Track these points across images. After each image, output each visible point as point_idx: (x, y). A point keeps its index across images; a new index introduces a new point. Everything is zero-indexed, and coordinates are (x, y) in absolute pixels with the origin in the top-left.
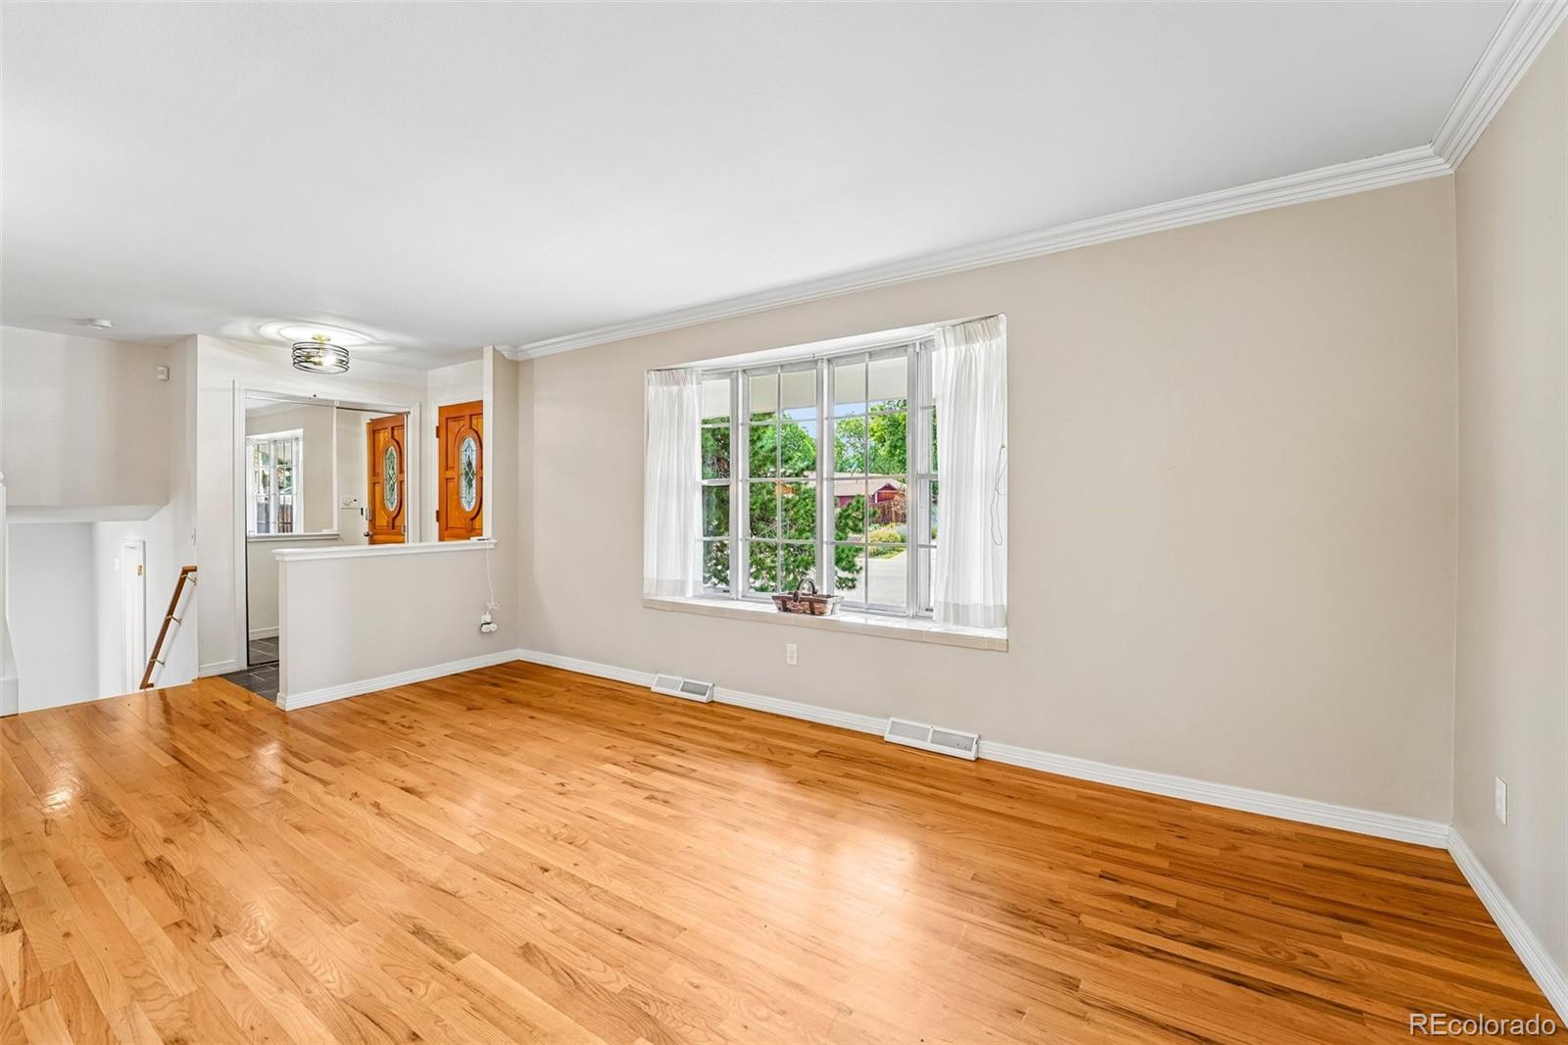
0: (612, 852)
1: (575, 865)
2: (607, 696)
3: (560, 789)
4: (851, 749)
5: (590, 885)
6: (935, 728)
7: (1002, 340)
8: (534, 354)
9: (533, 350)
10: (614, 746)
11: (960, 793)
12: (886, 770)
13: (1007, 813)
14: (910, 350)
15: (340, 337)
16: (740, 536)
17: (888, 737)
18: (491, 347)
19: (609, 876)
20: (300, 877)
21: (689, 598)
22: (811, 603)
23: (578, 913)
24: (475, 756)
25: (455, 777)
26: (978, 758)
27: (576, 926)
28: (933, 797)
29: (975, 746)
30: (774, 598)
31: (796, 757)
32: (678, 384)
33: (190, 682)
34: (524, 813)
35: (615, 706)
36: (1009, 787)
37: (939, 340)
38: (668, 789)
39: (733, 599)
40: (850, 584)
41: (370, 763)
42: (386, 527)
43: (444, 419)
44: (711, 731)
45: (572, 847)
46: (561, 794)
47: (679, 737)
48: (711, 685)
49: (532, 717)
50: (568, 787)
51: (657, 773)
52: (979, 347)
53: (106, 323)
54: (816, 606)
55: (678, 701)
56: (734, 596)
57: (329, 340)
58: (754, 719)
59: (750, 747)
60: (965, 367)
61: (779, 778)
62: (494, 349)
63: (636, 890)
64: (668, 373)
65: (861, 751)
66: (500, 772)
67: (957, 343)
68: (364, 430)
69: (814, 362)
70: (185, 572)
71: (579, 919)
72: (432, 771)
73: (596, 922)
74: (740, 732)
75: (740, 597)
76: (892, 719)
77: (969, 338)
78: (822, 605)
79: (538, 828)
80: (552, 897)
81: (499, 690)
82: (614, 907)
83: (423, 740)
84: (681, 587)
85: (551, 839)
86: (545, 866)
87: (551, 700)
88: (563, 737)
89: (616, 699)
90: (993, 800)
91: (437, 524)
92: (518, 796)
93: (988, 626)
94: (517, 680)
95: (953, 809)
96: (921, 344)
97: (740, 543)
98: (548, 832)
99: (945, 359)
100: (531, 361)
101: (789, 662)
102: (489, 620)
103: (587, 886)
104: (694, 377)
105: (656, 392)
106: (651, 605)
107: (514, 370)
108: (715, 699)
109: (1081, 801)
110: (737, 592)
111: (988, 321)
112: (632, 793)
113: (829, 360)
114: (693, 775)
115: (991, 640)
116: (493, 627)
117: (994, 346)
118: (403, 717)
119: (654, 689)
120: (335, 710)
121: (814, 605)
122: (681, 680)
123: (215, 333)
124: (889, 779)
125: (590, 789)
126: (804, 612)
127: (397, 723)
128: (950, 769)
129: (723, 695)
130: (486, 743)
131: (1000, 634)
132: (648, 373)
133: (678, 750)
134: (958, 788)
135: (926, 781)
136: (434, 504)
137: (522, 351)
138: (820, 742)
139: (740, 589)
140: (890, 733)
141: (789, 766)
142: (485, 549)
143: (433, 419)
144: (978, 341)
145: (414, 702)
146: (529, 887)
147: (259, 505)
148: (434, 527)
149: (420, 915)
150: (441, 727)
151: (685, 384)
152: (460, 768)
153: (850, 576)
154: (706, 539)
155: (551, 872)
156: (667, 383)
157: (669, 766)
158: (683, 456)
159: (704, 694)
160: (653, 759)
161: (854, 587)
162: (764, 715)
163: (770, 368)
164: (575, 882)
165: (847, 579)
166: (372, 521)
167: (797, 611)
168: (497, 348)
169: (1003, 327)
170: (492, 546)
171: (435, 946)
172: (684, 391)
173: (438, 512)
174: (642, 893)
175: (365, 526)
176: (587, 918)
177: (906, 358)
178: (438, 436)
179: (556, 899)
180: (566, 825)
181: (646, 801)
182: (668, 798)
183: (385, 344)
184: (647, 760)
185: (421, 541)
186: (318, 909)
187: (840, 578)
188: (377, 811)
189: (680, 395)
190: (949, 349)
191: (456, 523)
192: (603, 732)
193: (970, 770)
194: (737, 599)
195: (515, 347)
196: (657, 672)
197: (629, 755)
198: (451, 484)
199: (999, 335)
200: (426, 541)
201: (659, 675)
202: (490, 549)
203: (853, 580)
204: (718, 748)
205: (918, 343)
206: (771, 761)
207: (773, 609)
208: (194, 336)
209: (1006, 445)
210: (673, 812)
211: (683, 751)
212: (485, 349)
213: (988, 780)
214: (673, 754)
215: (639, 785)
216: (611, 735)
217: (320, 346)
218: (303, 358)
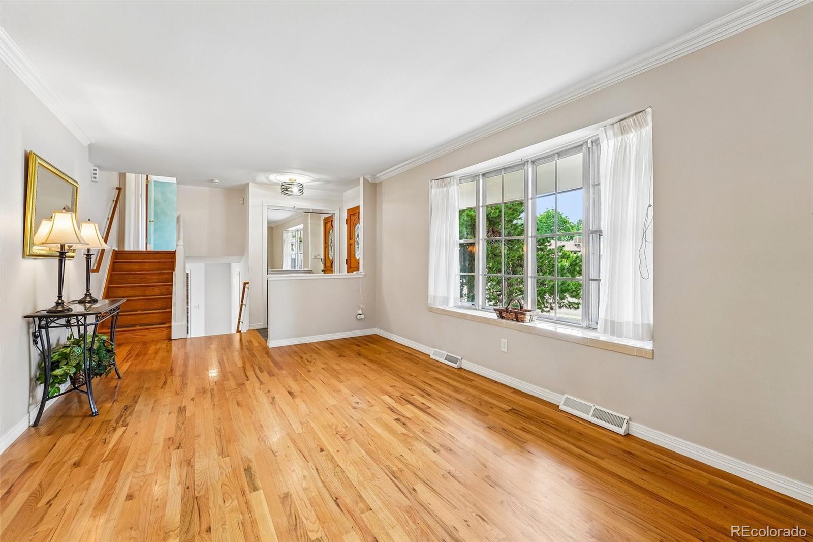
0: (360, 448)
1: (338, 451)
2: (407, 358)
3: (355, 405)
4: (534, 411)
5: (338, 466)
6: (596, 407)
7: (648, 130)
8: (382, 179)
9: (382, 177)
10: (395, 386)
11: (603, 459)
12: (552, 430)
13: (636, 482)
14: (584, 148)
15: (300, 178)
16: (481, 273)
17: (562, 407)
18: (362, 177)
19: (351, 463)
20: (223, 427)
21: (451, 306)
22: (516, 314)
23: (322, 481)
24: (328, 380)
25: (313, 391)
26: (628, 434)
27: (317, 488)
28: (579, 457)
29: (625, 425)
30: (495, 309)
31: (495, 410)
32: (446, 186)
33: (246, 331)
34: (331, 415)
35: (408, 364)
36: (646, 462)
37: (602, 137)
38: (409, 416)
39: (476, 309)
40: (576, 306)
41: (284, 377)
42: (328, 267)
43: (349, 216)
44: (451, 385)
45: (342, 440)
46: (354, 408)
47: (431, 386)
48: (460, 358)
49: (365, 364)
50: (360, 405)
51: (409, 406)
52: (632, 137)
53: (217, 181)
54: (519, 316)
55: (442, 365)
56: (477, 307)
57: (295, 180)
58: (481, 382)
59: (469, 399)
60: (621, 152)
61: (477, 422)
62: (364, 178)
63: (359, 475)
64: (442, 181)
65: (541, 414)
66: (334, 391)
67: (615, 135)
68: (322, 222)
69: (523, 164)
70: (245, 284)
71: (321, 485)
72: (307, 384)
73: (328, 489)
74: (467, 388)
75: (480, 308)
76: (566, 395)
77: (623, 131)
78: (522, 316)
79: (332, 425)
80: (316, 467)
81: (359, 348)
82: (342, 483)
83: (312, 369)
84: (446, 300)
85: (335, 433)
86: (323, 448)
87: (379, 356)
88: (372, 376)
89: (410, 360)
90: (628, 470)
91: (346, 266)
92: (334, 405)
93: (636, 338)
94: (369, 344)
95: (593, 470)
96: (592, 142)
97: (481, 276)
98: (336, 429)
99: (608, 148)
100: (381, 182)
101: (502, 349)
102: (361, 313)
103: (336, 466)
104: (455, 181)
105: (435, 191)
106: (432, 310)
107: (373, 188)
108: (462, 367)
109: (711, 487)
110: (479, 306)
111: (638, 115)
112: (389, 415)
113: (533, 162)
114: (428, 410)
115: (640, 350)
116: (363, 316)
117: (644, 134)
118: (311, 356)
119: (432, 357)
120: (287, 350)
121: (518, 315)
122: (445, 353)
123: (255, 182)
124: (552, 437)
125: (370, 408)
126: (512, 320)
127: (306, 359)
128: (603, 438)
129: (467, 365)
130: (336, 375)
131: (648, 345)
132: (431, 181)
133: (427, 394)
134: (602, 454)
135: (579, 444)
136: (345, 257)
137: (377, 178)
138: (514, 403)
139: (480, 303)
140: (564, 404)
141: (487, 415)
142: (359, 278)
143: (345, 216)
144: (632, 132)
145: (320, 350)
146: (309, 458)
147: (292, 259)
148: (345, 267)
149: (254, 461)
150: (323, 363)
151: (450, 186)
152: (318, 386)
153: (576, 301)
154: (462, 274)
155: (324, 452)
156: (441, 186)
157: (417, 402)
158: (448, 226)
159: (456, 363)
160: (411, 397)
161: (578, 308)
162: (486, 380)
163: (497, 171)
164: (332, 461)
165: (574, 303)
166: (325, 264)
167: (508, 319)
168: (365, 177)
169: (649, 118)
170: (363, 276)
171: (249, 480)
172: (450, 190)
173: (347, 260)
174: (361, 478)
175: (322, 267)
176: (325, 486)
177: (582, 153)
178: (347, 224)
179: (317, 470)
180: (347, 427)
181: (394, 422)
182: (407, 422)
183: (318, 180)
184: (407, 397)
185: (340, 272)
186: (219, 445)
187: (569, 302)
188: (271, 401)
189: (448, 191)
190: (609, 141)
191: (352, 265)
192: (394, 377)
193: (619, 442)
194: (479, 310)
195: (374, 176)
196: (435, 348)
197: (400, 392)
198: (352, 246)
199: (648, 125)
200: (342, 272)
201: (435, 349)
202: (361, 278)
203: (578, 304)
204: (450, 396)
205: (590, 141)
206: (477, 409)
207: (494, 316)
208: (248, 184)
209: (652, 205)
210: (405, 431)
211: (429, 395)
212: (361, 179)
213: (631, 453)
214: (423, 396)
215: (396, 411)
216: (398, 379)
217: (291, 183)
218: (285, 189)
